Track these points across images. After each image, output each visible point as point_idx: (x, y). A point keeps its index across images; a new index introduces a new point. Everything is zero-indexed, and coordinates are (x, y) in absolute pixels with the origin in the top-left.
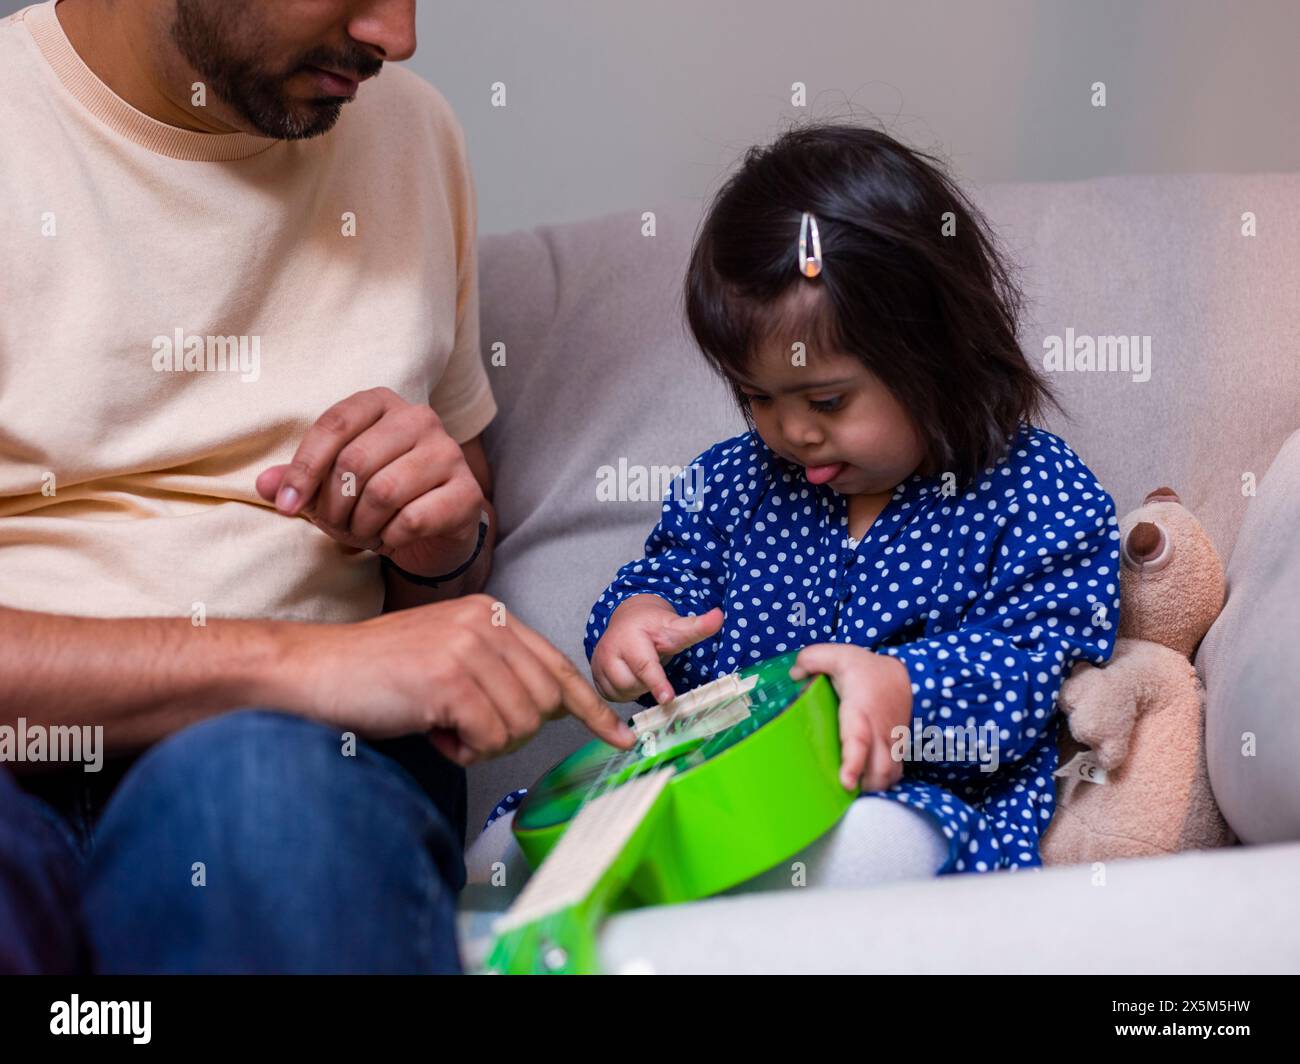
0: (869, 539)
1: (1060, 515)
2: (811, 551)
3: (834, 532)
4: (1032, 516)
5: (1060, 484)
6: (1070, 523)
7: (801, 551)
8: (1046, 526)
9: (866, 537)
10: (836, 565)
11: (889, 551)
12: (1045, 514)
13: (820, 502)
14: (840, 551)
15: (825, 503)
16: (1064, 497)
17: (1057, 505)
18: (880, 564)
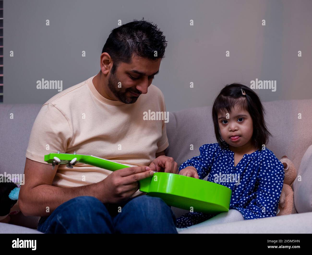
0: (238, 165)
1: (277, 167)
2: (227, 167)
3: (232, 163)
4: (272, 168)
5: (276, 161)
6: (279, 168)
7: (225, 167)
8: (275, 169)
9: (238, 164)
10: (232, 169)
11: (242, 168)
12: (274, 167)
13: (229, 158)
14: (233, 167)
15: (230, 158)
16: (277, 163)
17: (276, 165)
18: (240, 170)
